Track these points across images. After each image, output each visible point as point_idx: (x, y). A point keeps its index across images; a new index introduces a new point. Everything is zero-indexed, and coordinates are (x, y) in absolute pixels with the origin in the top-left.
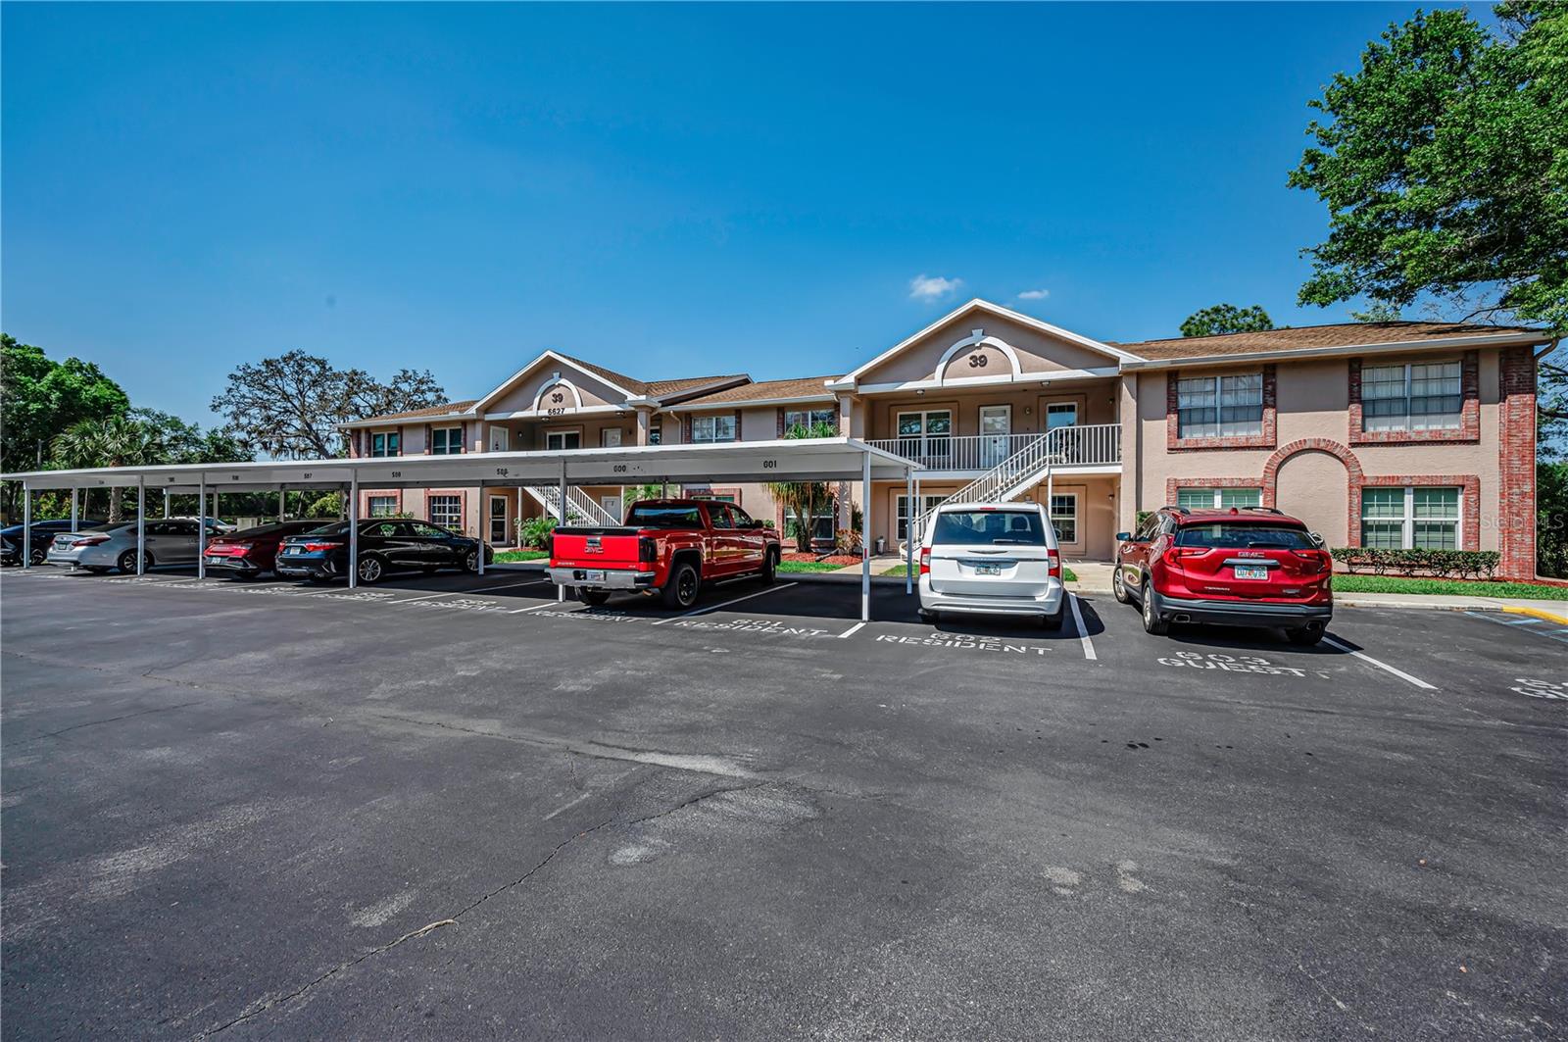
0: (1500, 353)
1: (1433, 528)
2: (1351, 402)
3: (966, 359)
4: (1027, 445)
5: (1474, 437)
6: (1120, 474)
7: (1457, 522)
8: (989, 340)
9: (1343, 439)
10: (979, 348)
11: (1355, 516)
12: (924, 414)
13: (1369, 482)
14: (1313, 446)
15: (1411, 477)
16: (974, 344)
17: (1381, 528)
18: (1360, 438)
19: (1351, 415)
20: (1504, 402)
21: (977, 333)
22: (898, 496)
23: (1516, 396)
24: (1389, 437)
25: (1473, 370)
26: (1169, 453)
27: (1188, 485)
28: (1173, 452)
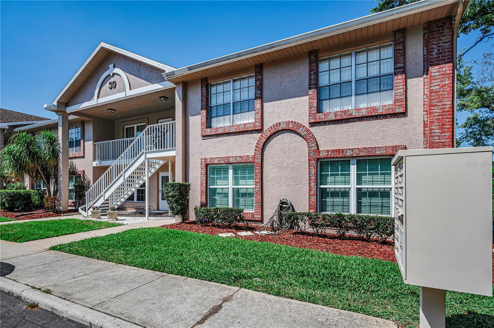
0: (424, 29)
1: (373, 194)
2: (310, 88)
3: (107, 85)
5: (401, 110)
6: (175, 156)
7: (391, 189)
8: (116, 70)
9: (305, 121)
10: (113, 76)
11: (313, 184)
12: (136, 126)
13: (322, 155)
14: (285, 127)
15: (352, 150)
16: (110, 75)
17: (335, 194)
18: (315, 119)
19: (310, 99)
20: (427, 74)
21: (111, 66)
23: (436, 67)
24: (336, 116)
25: (401, 47)
26: (203, 139)
27: (212, 163)
28: (205, 138)
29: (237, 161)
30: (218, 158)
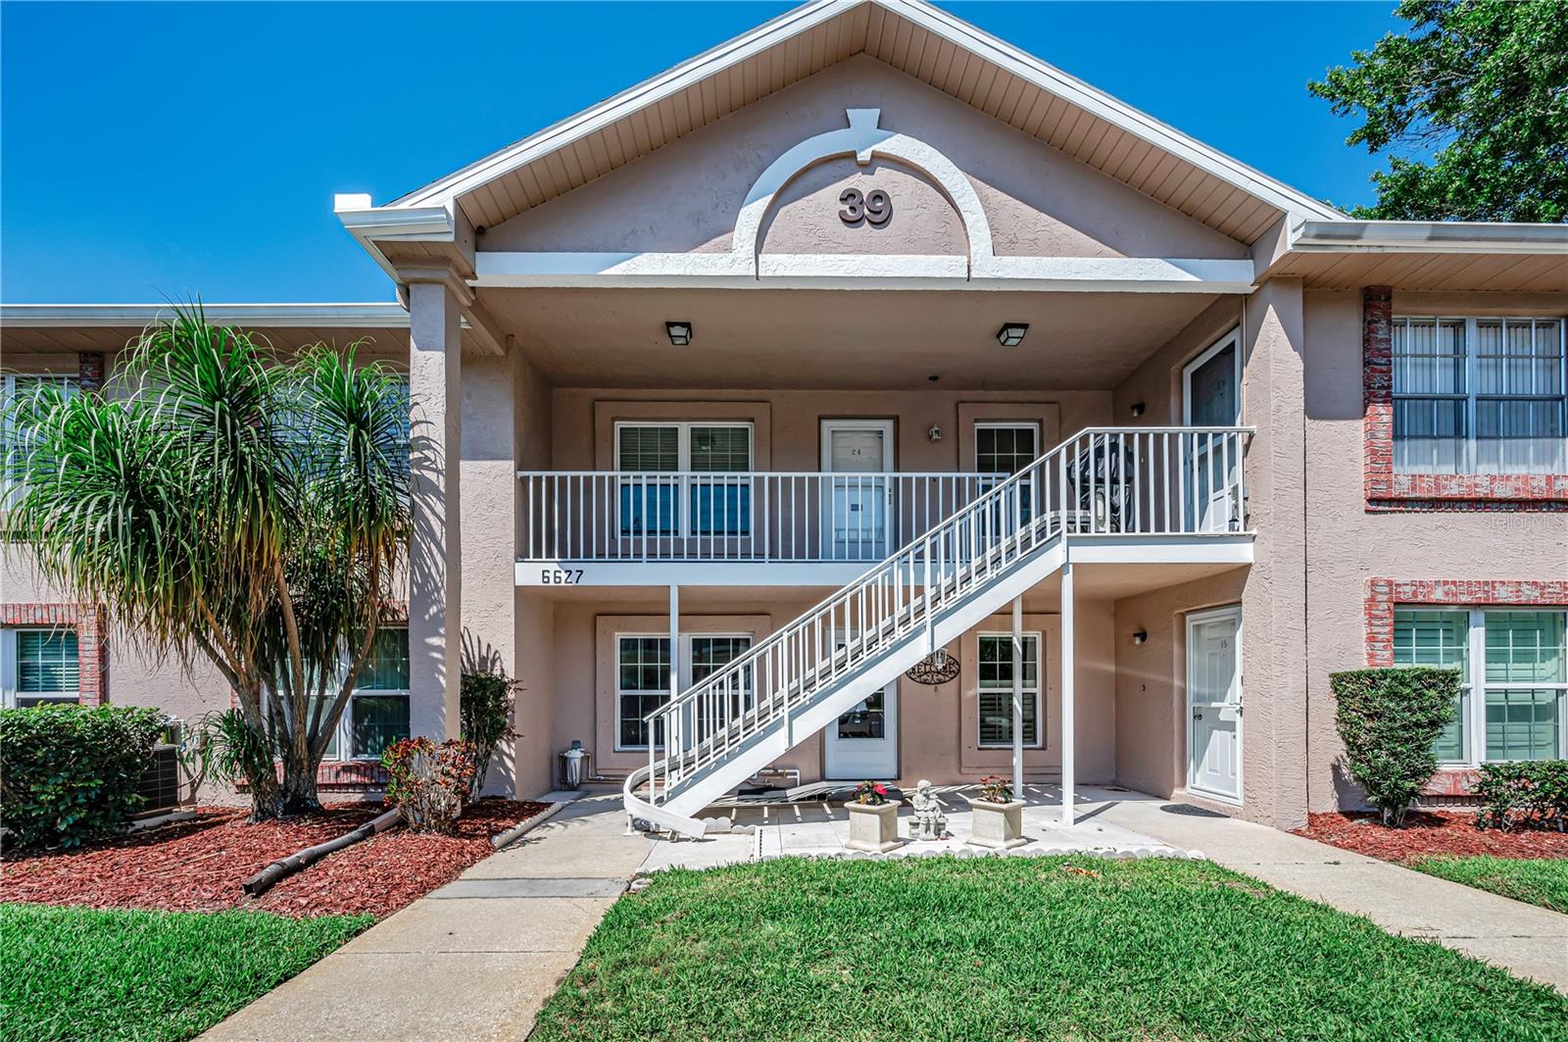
3: (829, 198)
4: (945, 517)
6: (1251, 564)
8: (899, 145)
10: (867, 168)
12: (684, 430)
16: (853, 155)
21: (864, 118)
22: (619, 636)
26: (1367, 511)
27: (1420, 598)
28: (1380, 508)
29: (1523, 599)
30: (1446, 583)
